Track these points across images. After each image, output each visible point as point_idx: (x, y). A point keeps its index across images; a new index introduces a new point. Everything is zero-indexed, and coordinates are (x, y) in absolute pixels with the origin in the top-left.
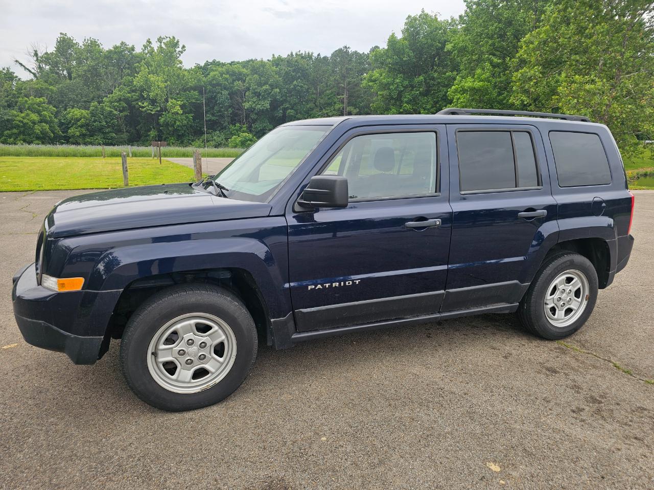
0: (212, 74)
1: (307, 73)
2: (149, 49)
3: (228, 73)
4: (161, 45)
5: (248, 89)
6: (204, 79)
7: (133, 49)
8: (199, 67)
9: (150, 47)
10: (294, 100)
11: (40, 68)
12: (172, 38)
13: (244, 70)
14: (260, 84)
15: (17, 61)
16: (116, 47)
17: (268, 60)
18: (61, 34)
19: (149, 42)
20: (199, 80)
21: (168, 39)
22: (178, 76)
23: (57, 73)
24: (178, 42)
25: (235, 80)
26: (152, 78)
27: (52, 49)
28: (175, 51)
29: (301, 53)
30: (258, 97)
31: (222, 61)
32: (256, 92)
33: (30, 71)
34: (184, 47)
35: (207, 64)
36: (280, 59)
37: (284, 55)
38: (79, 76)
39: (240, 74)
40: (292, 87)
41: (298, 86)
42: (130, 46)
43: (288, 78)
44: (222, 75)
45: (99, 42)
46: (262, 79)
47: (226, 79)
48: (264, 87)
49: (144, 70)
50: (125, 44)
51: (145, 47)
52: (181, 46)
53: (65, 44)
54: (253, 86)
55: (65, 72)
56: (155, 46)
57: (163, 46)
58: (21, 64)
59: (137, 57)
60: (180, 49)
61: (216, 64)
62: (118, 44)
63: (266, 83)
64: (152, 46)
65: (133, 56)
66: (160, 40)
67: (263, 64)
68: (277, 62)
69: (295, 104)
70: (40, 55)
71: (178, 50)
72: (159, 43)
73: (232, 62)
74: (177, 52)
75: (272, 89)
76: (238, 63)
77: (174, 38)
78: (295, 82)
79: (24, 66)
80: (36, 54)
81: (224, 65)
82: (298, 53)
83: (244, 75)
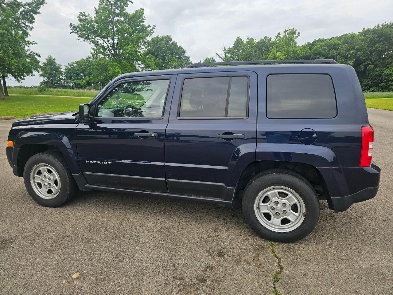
0: (315, 47)
1: (389, 37)
2: (279, 38)
3: (326, 45)
4: (285, 35)
5: (339, 54)
6: (310, 51)
7: (270, 39)
8: (309, 44)
9: (279, 37)
10: (375, 58)
11: (226, 56)
12: (292, 29)
13: (339, 42)
14: (349, 50)
15: (217, 54)
16: (262, 40)
17: (359, 33)
18: (237, 37)
19: (279, 34)
20: (307, 52)
21: (290, 30)
22: (293, 51)
23: (233, 58)
24: (296, 31)
25: (331, 49)
26: (278, 54)
27: (232, 45)
28: (293, 37)
29: (386, 23)
30: (346, 58)
31: (325, 38)
32: (345, 56)
33: (221, 58)
34: (299, 33)
35: (315, 42)
36: (368, 30)
37: (372, 27)
38: (242, 58)
39: (335, 44)
40: (374, 48)
41: (380, 47)
42: (269, 38)
43: (372, 42)
44: (321, 48)
45: (254, 39)
46: (351, 46)
47: (325, 49)
48: (351, 52)
49: (274, 50)
50: (267, 38)
51: (277, 37)
52: (297, 33)
53: (238, 42)
54: (343, 51)
55: (237, 57)
56: (282, 35)
57: (287, 34)
58: (218, 55)
59: (272, 43)
60: (296, 35)
61: (321, 40)
62: (263, 38)
63: (353, 49)
64: (280, 36)
65: (270, 43)
66: (285, 32)
67: (353, 36)
68: (365, 33)
69: (375, 61)
70: (226, 49)
71: (295, 36)
72: (284, 34)
73: (332, 38)
74: (294, 37)
75: (357, 53)
76: (336, 38)
77: (293, 29)
78: (377, 45)
79: (219, 56)
80: (225, 49)
81: (325, 40)
82: (384, 24)
83: (338, 45)
